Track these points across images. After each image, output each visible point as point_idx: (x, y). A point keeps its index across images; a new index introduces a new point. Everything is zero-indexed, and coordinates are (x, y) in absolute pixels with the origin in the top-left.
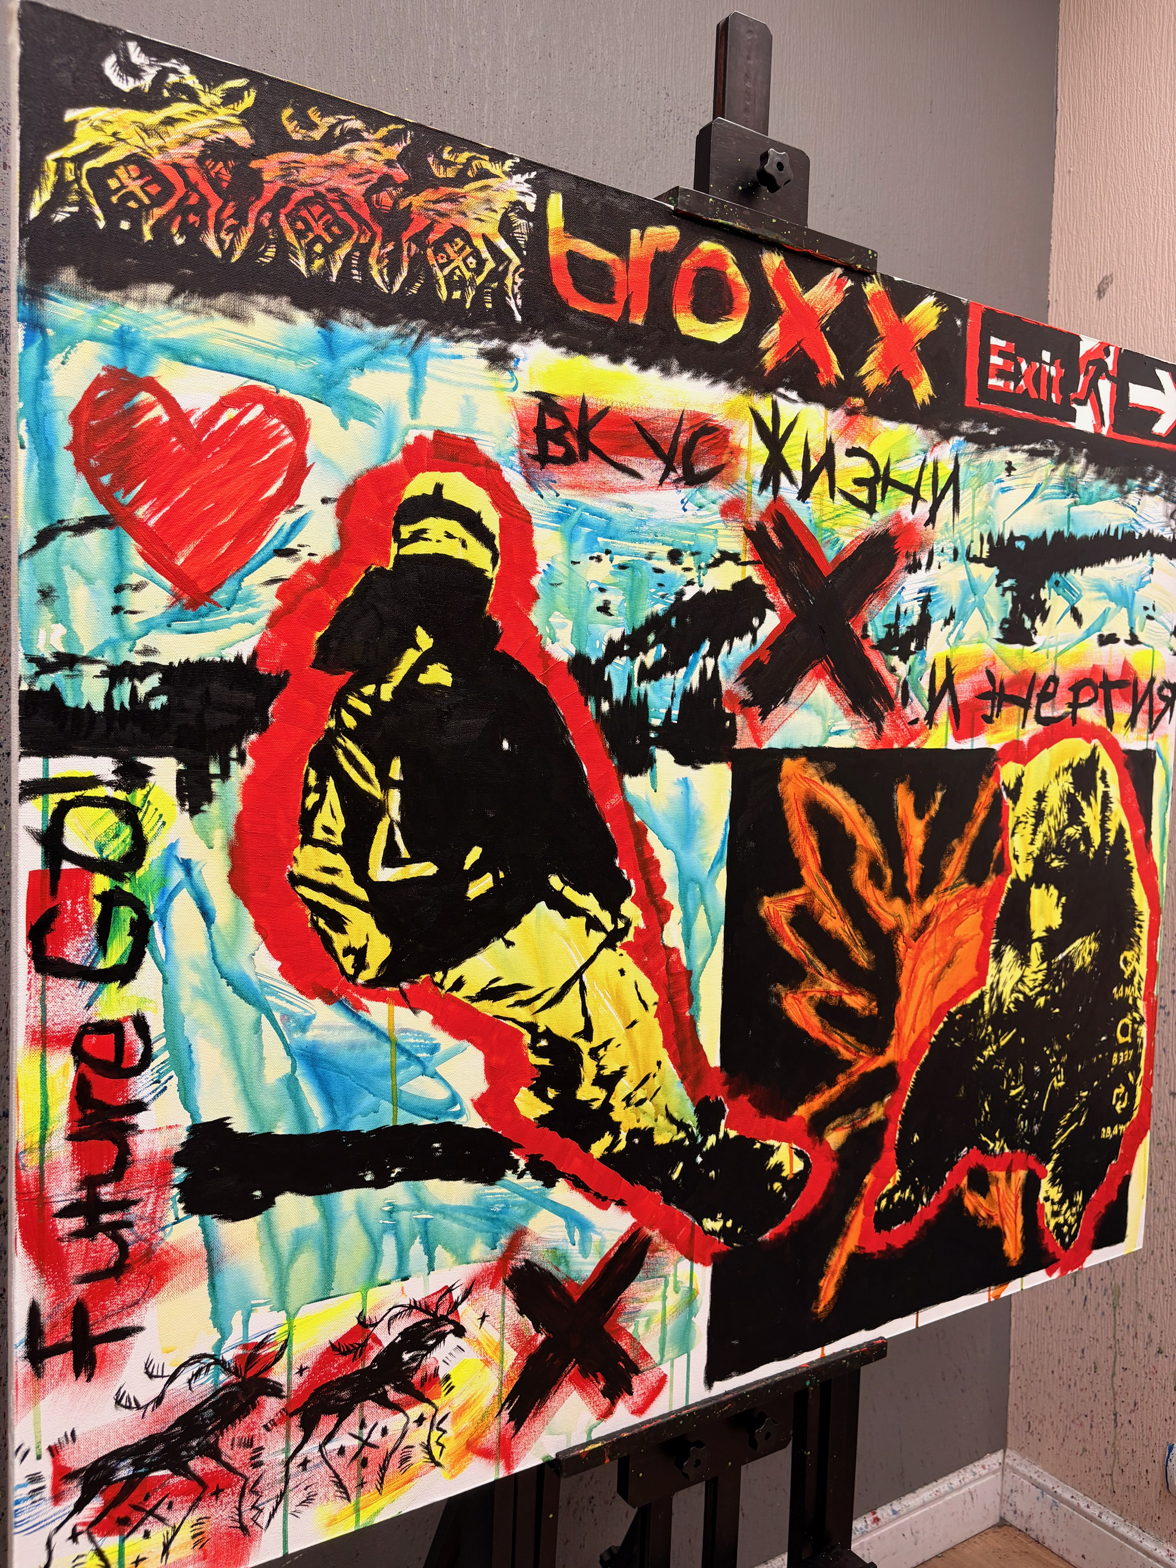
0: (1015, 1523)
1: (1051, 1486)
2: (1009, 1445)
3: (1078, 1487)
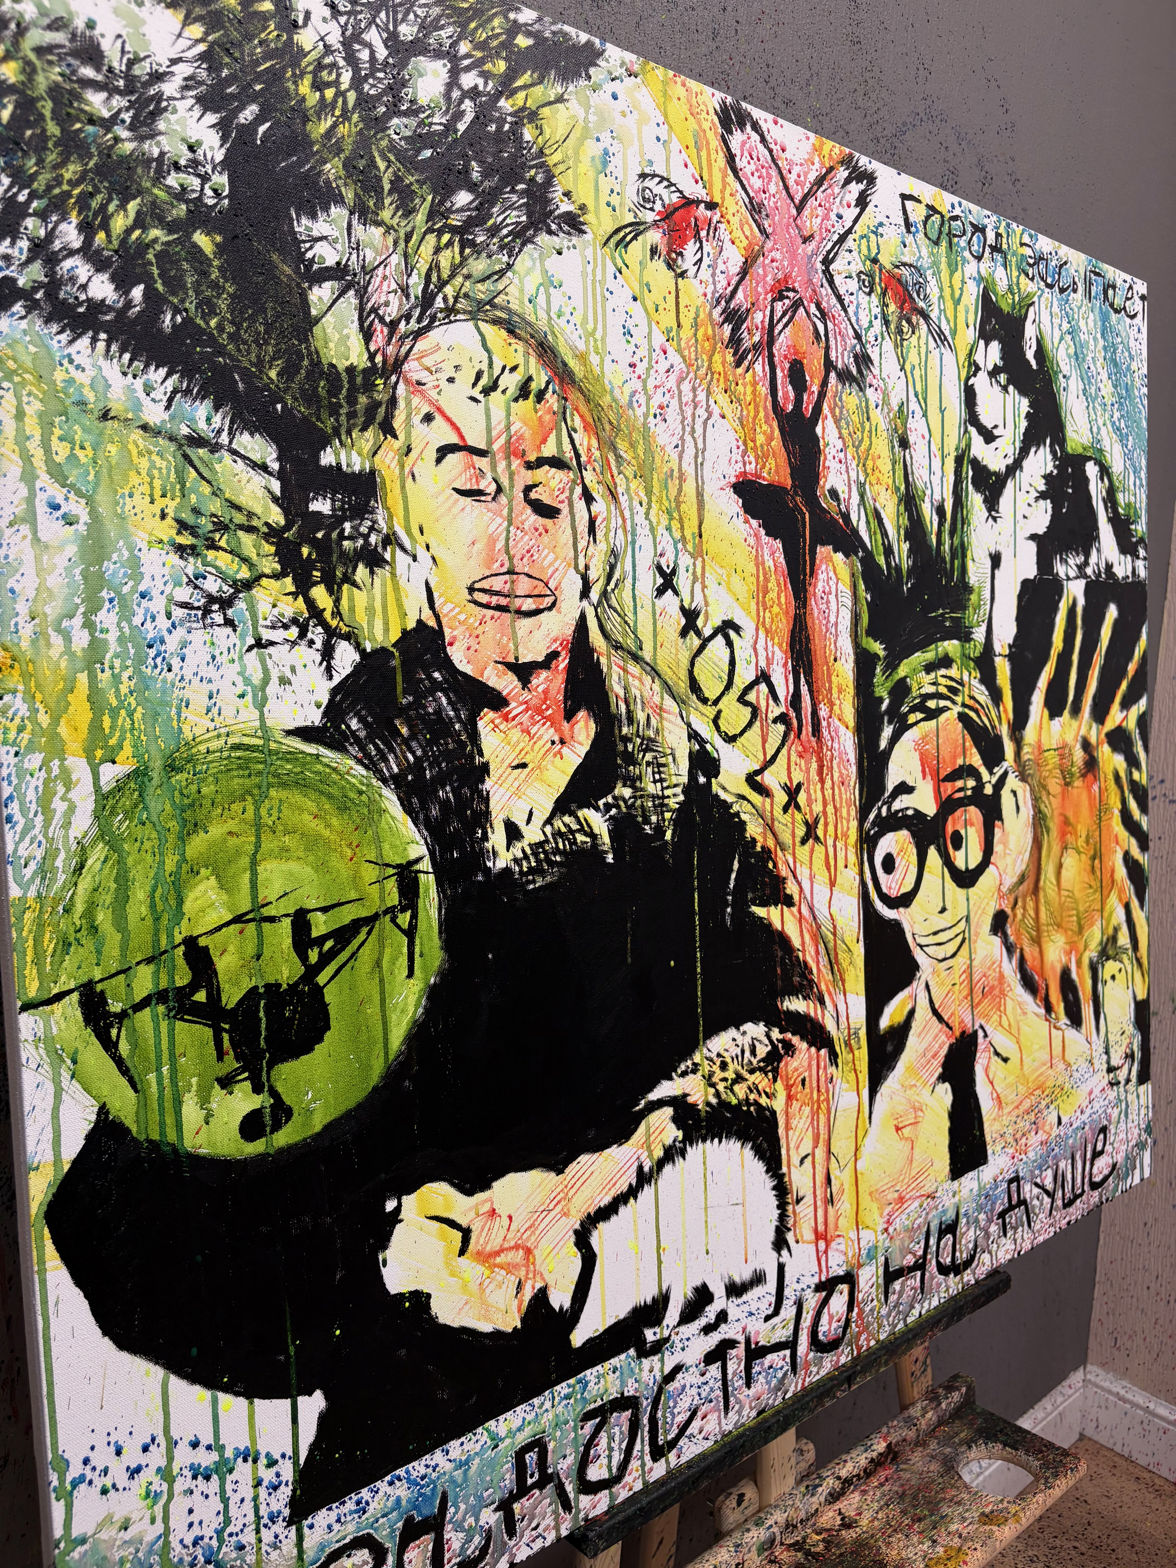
0: (1096, 1437)
2: (1089, 1360)
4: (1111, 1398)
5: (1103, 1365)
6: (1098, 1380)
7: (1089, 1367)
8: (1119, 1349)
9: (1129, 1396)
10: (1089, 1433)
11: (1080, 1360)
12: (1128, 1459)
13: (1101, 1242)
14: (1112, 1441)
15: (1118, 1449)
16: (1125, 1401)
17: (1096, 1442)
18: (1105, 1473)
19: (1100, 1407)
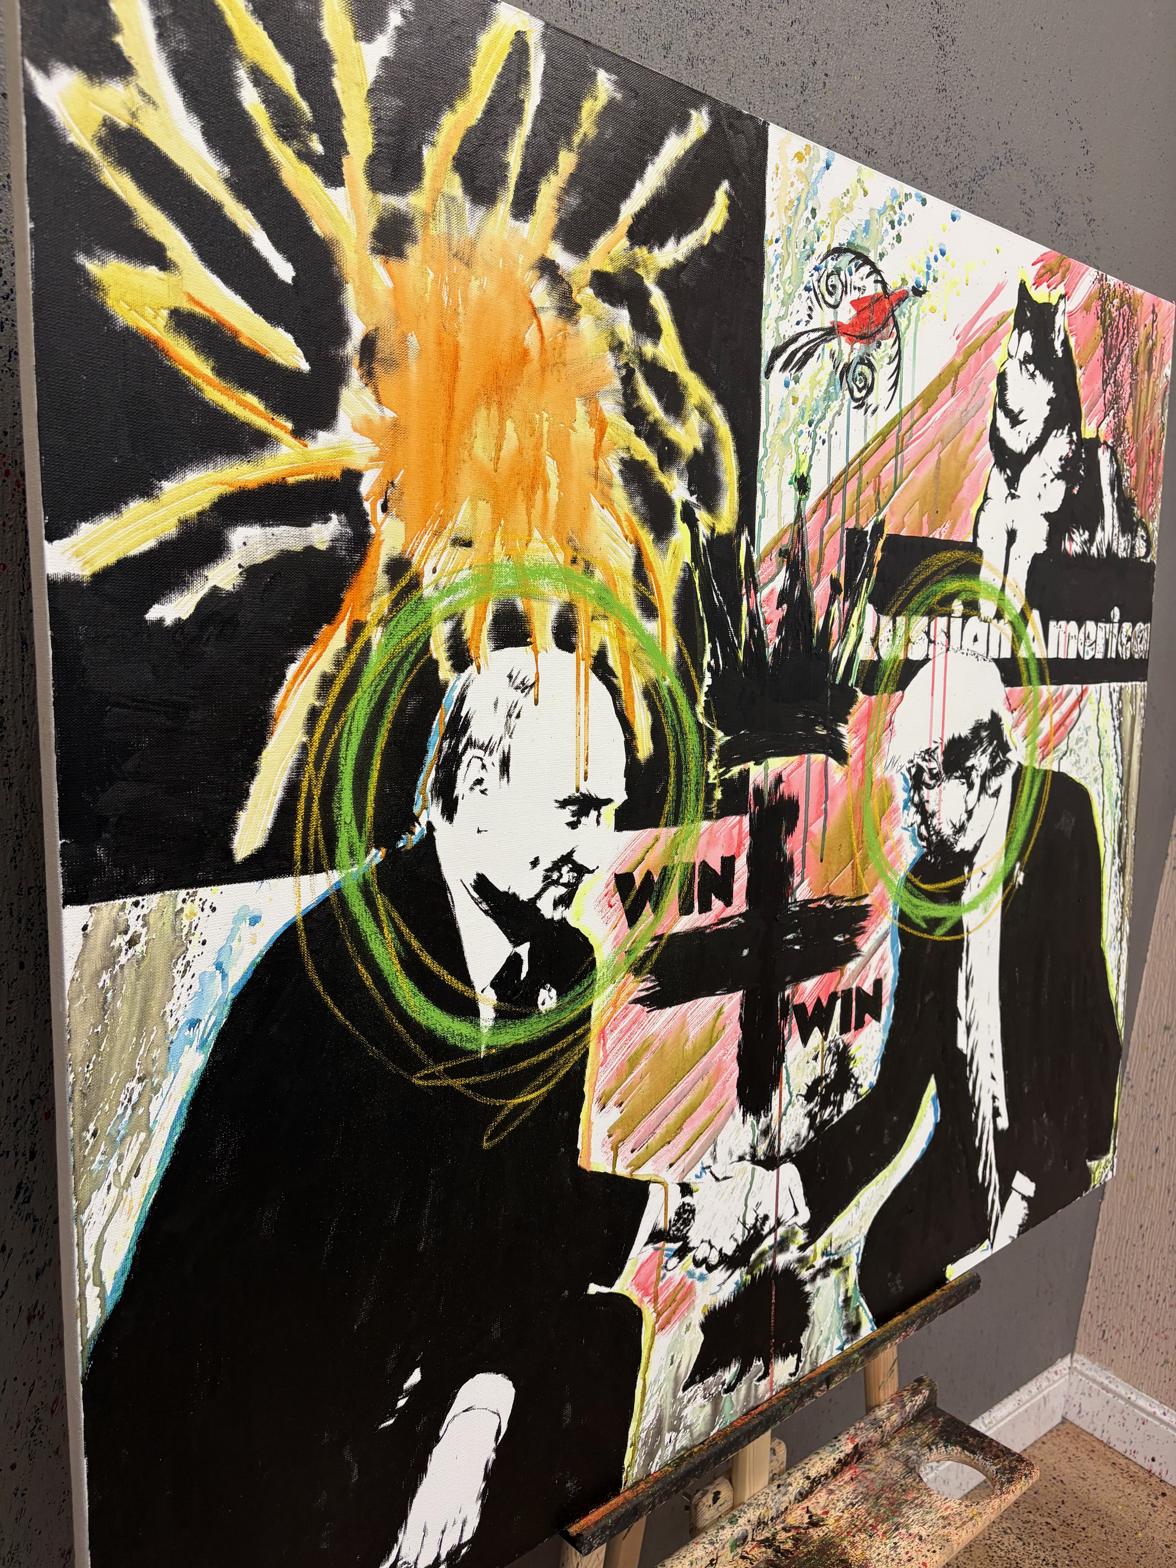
0: (1077, 1422)
1: (1123, 1393)
2: (1077, 1349)
3: (1156, 1395)
4: (1095, 1386)
5: (1090, 1355)
6: (1083, 1369)
7: (1076, 1356)
8: (1106, 1341)
9: (1112, 1386)
10: (1071, 1417)
11: (1069, 1348)
12: (1107, 1445)
13: (1097, 1239)
14: (1092, 1427)
15: (1097, 1435)
16: (1108, 1390)
17: (1077, 1427)
18: (1084, 1456)
19: (1083, 1393)
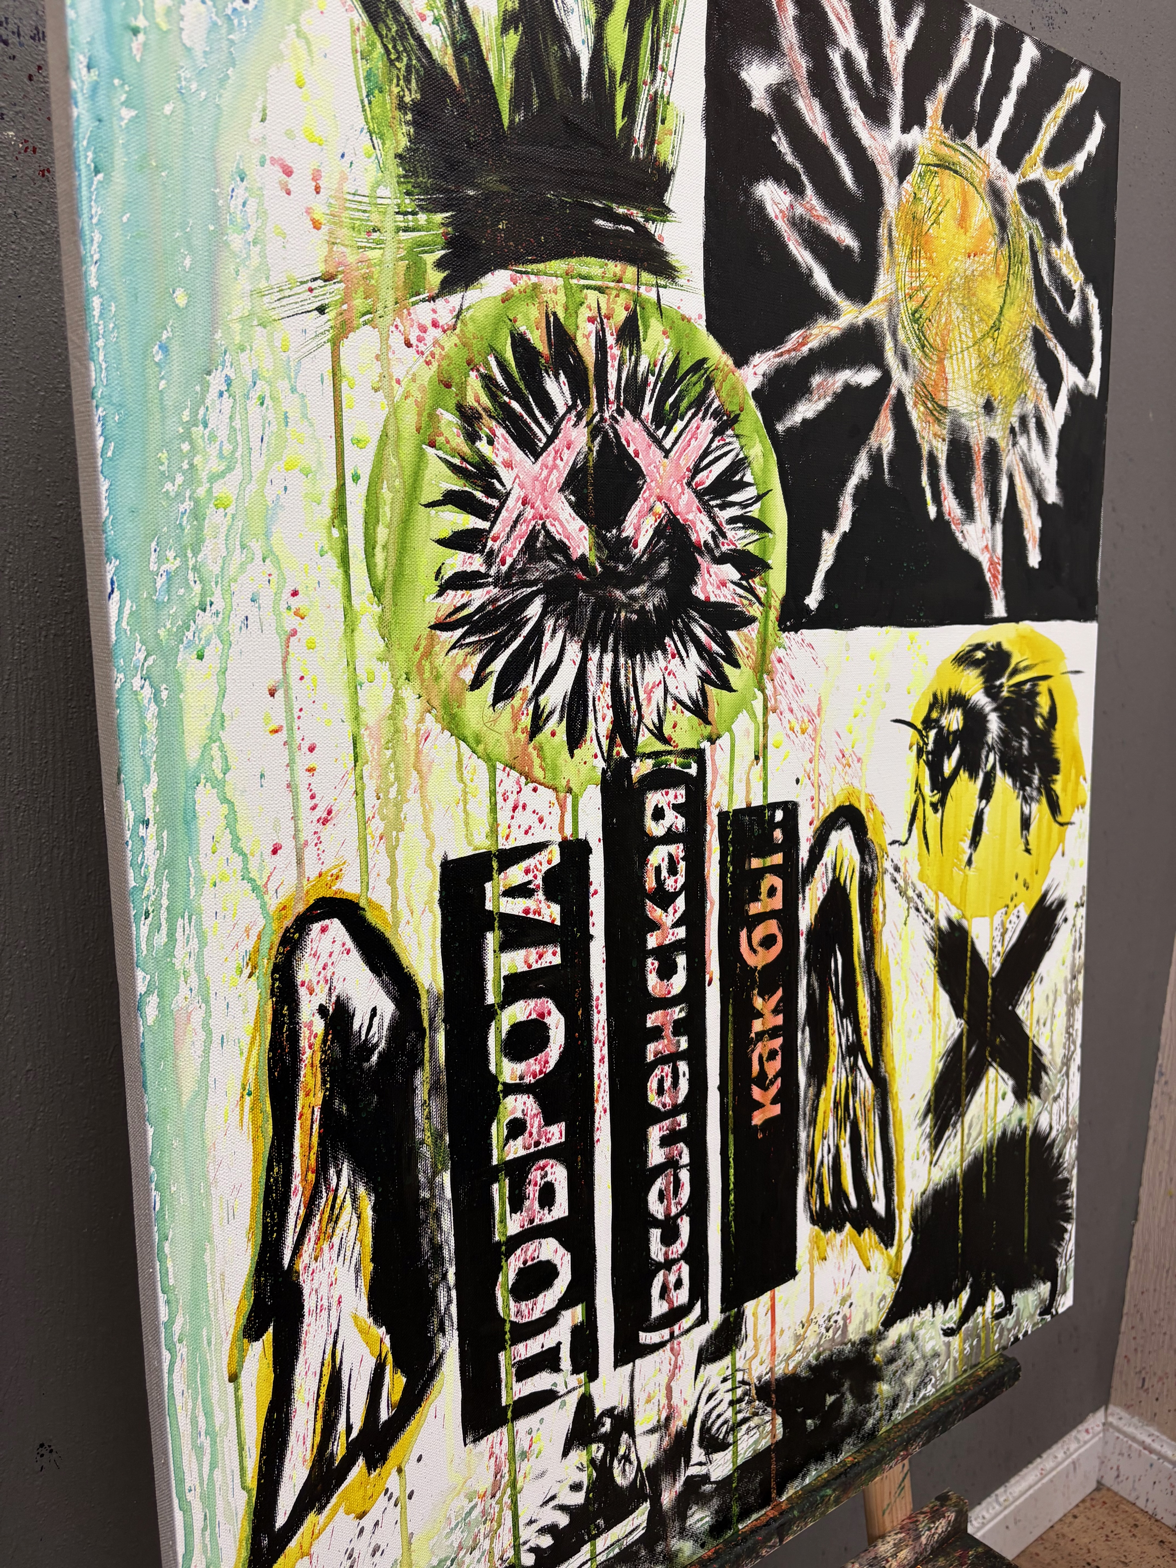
0: (1115, 1488)
2: (1112, 1400)
4: (1135, 1445)
5: (1128, 1407)
6: (1120, 1424)
7: (1112, 1408)
8: (1147, 1390)
9: (1156, 1446)
10: (1108, 1481)
11: (1102, 1400)
12: (1152, 1517)
13: (1132, 1269)
14: (1134, 1495)
15: (1141, 1503)
16: (1152, 1451)
17: (1116, 1494)
18: (1125, 1533)
19: (1121, 1454)
